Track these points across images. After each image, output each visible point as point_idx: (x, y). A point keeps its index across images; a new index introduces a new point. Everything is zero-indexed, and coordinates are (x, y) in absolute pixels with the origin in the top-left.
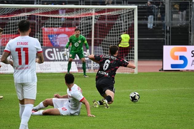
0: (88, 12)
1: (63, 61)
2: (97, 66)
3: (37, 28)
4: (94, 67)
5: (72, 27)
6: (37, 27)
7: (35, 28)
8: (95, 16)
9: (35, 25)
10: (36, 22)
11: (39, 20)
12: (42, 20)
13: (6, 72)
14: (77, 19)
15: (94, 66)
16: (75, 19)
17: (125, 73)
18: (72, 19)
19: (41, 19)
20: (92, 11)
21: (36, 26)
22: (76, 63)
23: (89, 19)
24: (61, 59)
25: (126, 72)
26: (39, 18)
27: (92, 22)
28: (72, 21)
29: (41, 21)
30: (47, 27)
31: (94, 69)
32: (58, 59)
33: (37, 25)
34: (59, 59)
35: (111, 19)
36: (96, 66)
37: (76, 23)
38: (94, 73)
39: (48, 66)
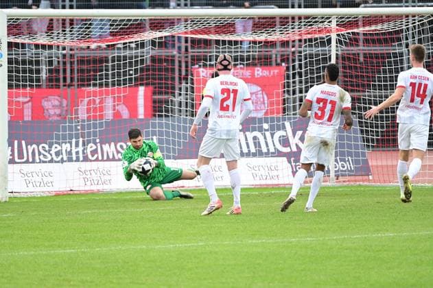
0: (320, 25)
1: (254, 155)
2: (344, 167)
3: (180, 70)
4: (336, 172)
5: (271, 65)
6: (180, 66)
7: (173, 70)
8: (338, 35)
9: (173, 61)
10: (175, 52)
11: (183, 49)
12: (192, 47)
13: (107, 188)
14: (285, 44)
15: (336, 167)
16: (278, 44)
17: (419, 184)
18: (272, 44)
19: (189, 44)
20: (330, 22)
21: (177, 64)
22: (290, 162)
23: (323, 44)
24: (249, 151)
25: (424, 182)
26: (183, 45)
27: (330, 51)
28: (271, 50)
29: (190, 50)
30: (205, 66)
31: (337, 177)
32: (242, 151)
33: (180, 62)
34: (245, 150)
35: (374, 42)
36: (341, 169)
37: (282, 56)
38: (337, 188)
39: (217, 169)
